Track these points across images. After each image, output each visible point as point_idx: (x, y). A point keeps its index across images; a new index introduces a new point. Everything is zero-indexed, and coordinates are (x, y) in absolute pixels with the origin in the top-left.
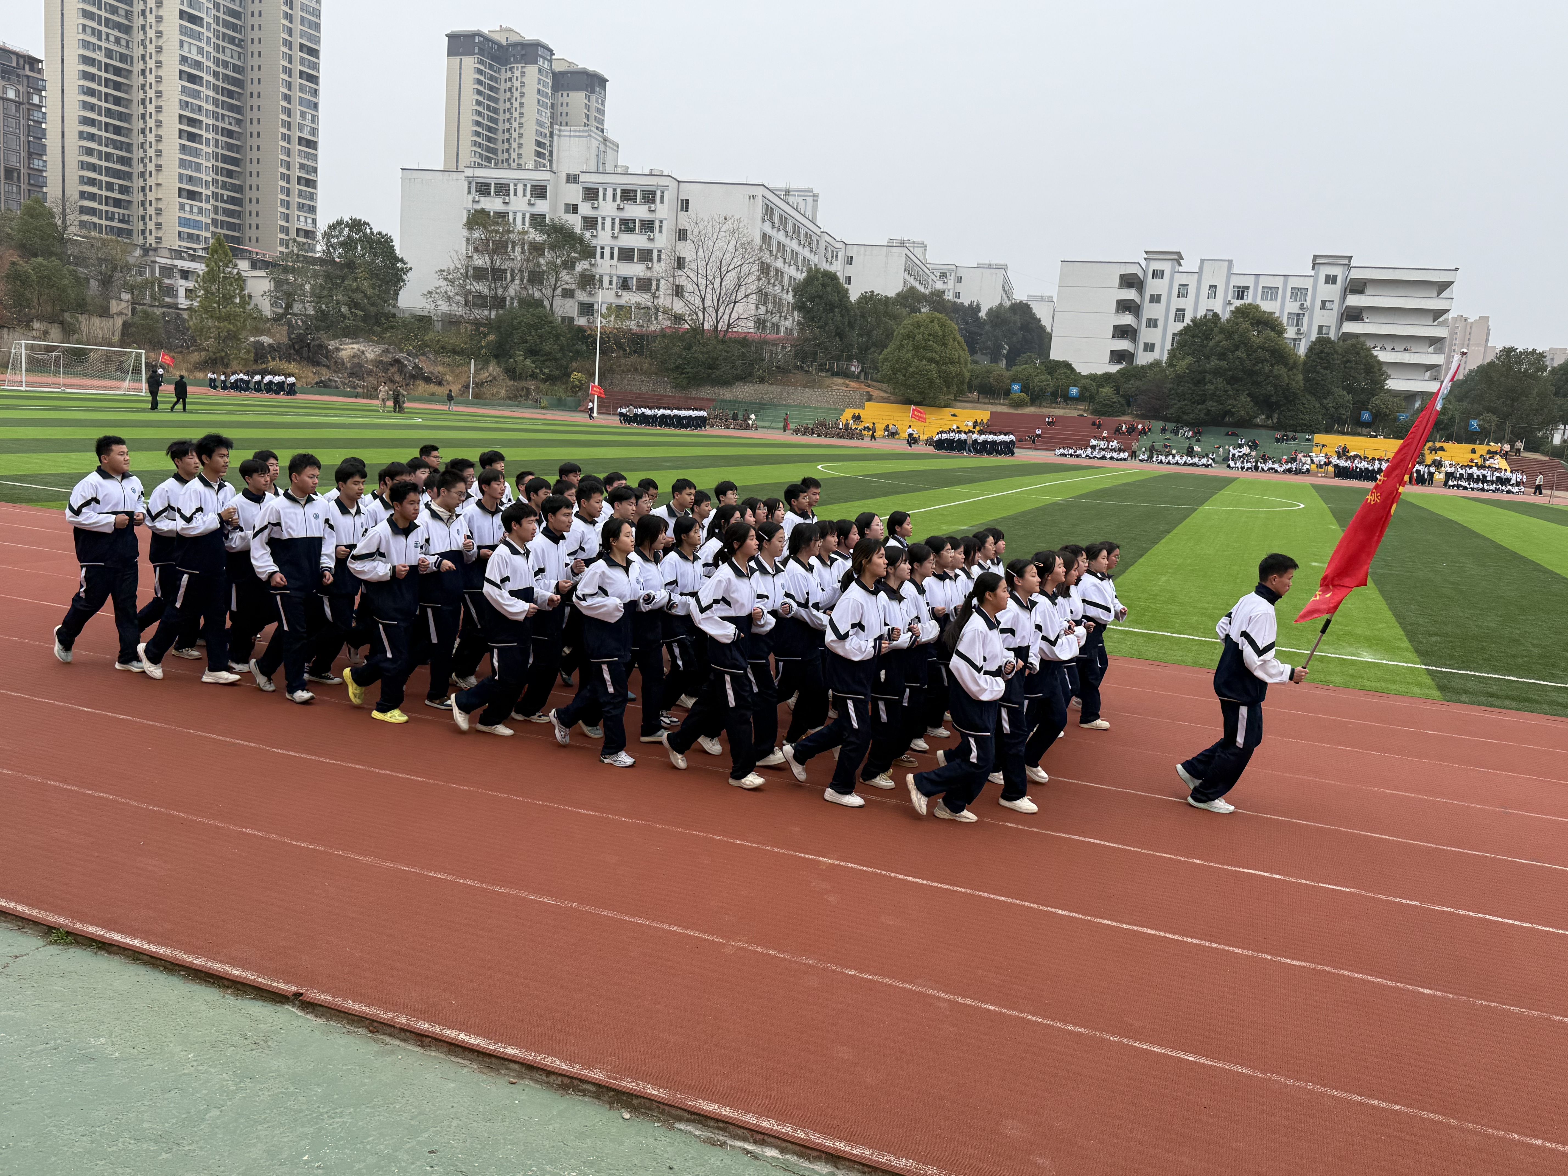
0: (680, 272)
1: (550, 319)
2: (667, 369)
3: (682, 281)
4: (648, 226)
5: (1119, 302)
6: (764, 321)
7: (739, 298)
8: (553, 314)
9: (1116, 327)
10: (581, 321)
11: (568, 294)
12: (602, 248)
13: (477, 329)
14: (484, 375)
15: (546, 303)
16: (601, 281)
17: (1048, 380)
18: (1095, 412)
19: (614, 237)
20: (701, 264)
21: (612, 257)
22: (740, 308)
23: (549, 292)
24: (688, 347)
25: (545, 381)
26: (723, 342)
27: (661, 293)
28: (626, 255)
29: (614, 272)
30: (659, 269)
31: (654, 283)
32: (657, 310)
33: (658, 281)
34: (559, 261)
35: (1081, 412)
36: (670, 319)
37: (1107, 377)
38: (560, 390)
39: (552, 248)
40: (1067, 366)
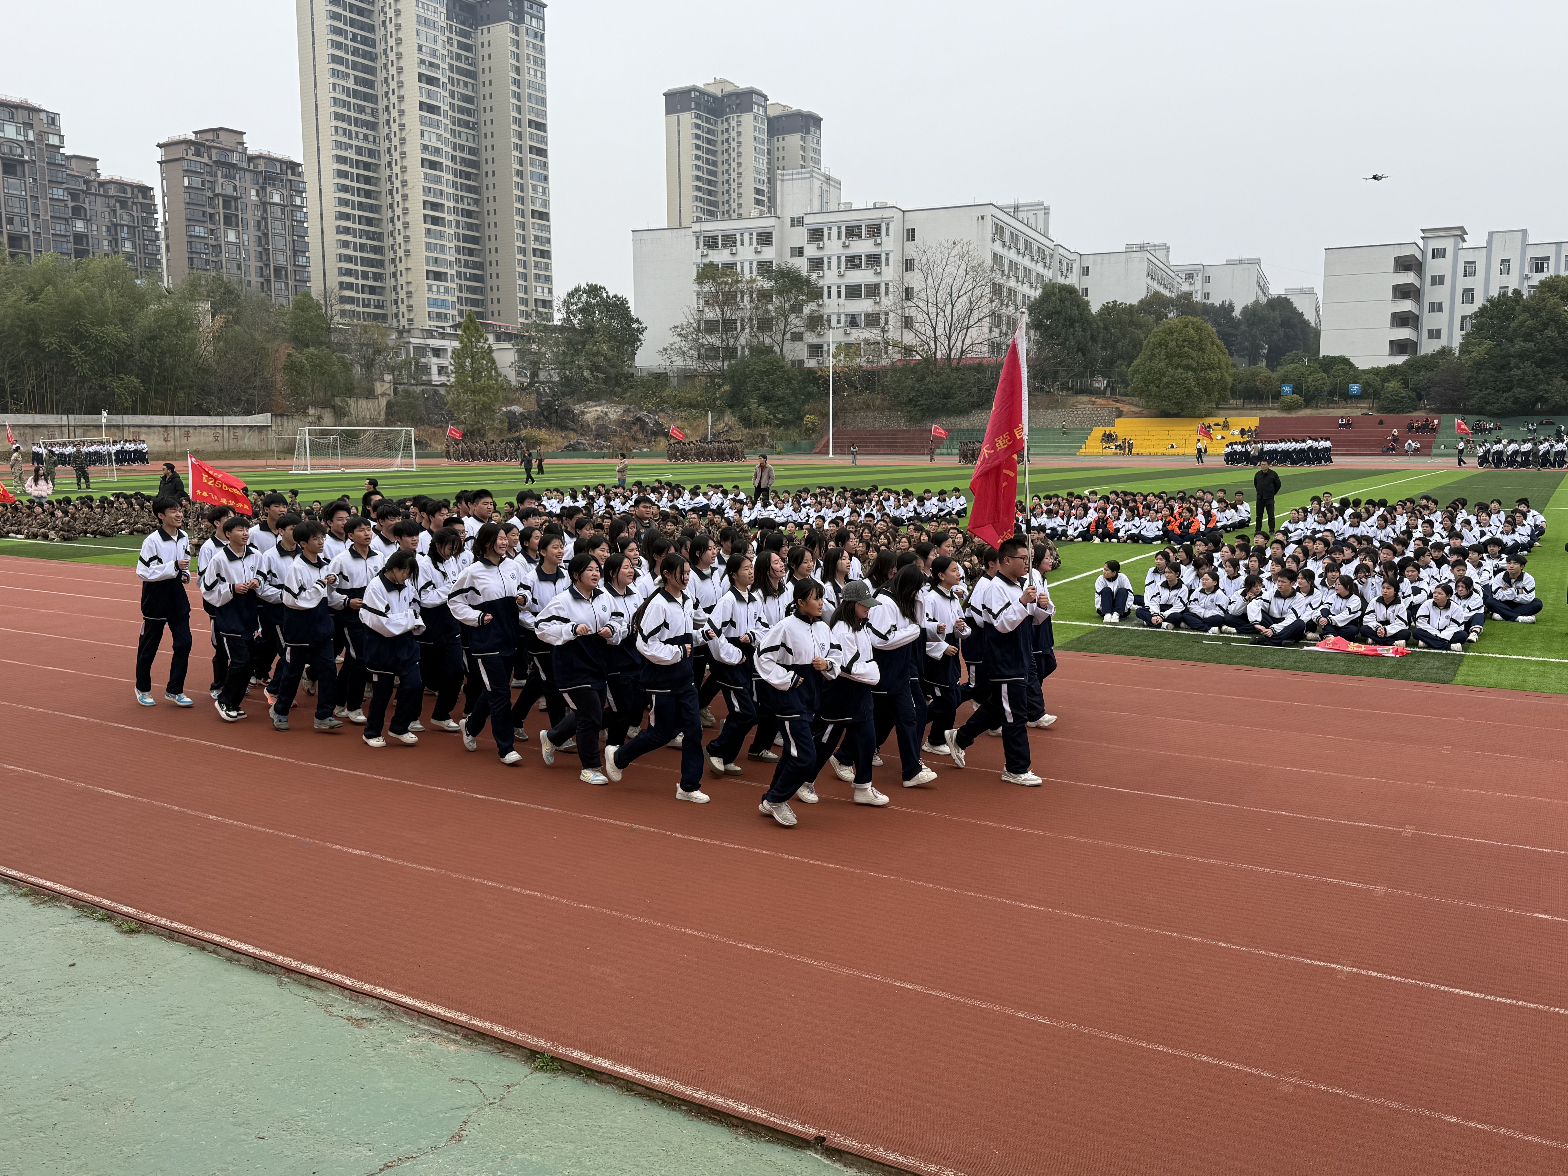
0: (909, 303)
1: (781, 364)
2: (900, 404)
3: (912, 312)
4: (874, 260)
5: (1396, 288)
6: (999, 345)
7: (972, 322)
8: (784, 358)
9: (1394, 315)
10: (811, 363)
11: (797, 337)
12: (829, 288)
13: (712, 381)
14: (721, 426)
15: (777, 349)
16: (829, 321)
17: (1323, 379)
18: (1382, 409)
19: (841, 276)
20: (931, 292)
21: (839, 296)
22: (973, 333)
23: (779, 338)
24: (921, 379)
25: (779, 426)
26: (957, 369)
27: (890, 326)
28: (853, 292)
29: (842, 310)
30: (887, 302)
31: (883, 318)
32: (887, 343)
33: (887, 314)
34: (787, 306)
35: (1365, 411)
36: (900, 352)
37: (1392, 370)
38: (794, 434)
39: (780, 293)
40: (1344, 361)
